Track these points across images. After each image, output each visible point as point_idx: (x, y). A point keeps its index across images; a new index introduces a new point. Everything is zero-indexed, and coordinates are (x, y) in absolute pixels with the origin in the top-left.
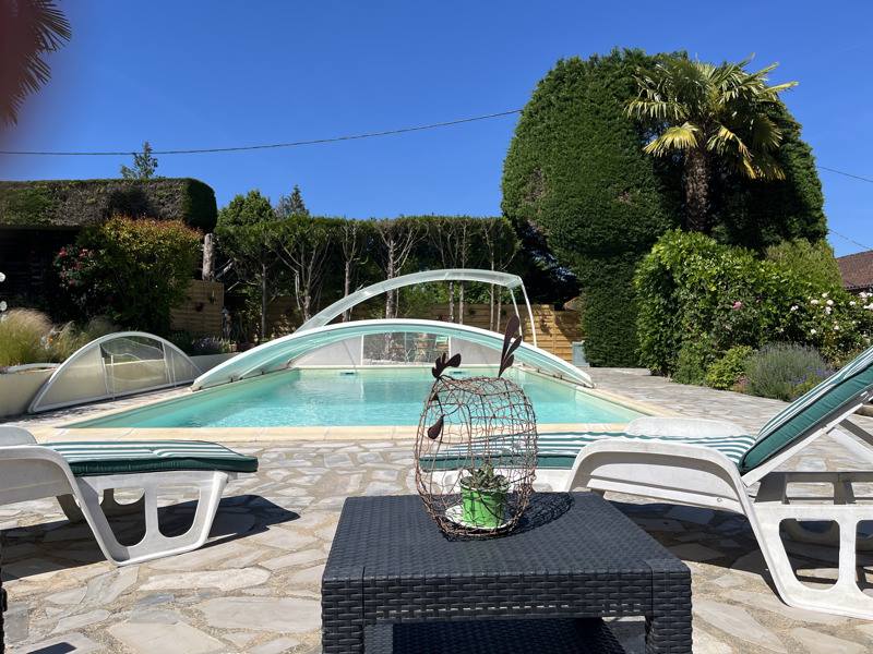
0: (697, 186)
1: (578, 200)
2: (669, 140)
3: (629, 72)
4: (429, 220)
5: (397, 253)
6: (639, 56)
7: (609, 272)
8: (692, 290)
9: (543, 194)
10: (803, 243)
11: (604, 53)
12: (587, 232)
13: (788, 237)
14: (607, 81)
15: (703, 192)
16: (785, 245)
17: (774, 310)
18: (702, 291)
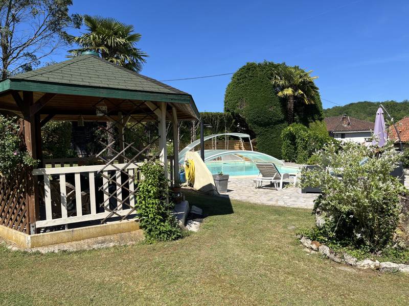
0: (291, 105)
1: (257, 109)
2: (286, 93)
3: (270, 70)
4: (207, 113)
5: (196, 124)
6: (273, 64)
7: (266, 131)
8: (301, 140)
9: (245, 107)
10: (318, 122)
11: (262, 62)
12: (260, 119)
13: (314, 120)
14: (264, 72)
15: (292, 107)
16: (314, 123)
17: (320, 144)
18: (304, 140)
